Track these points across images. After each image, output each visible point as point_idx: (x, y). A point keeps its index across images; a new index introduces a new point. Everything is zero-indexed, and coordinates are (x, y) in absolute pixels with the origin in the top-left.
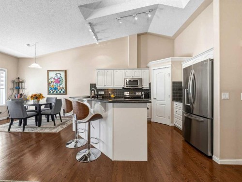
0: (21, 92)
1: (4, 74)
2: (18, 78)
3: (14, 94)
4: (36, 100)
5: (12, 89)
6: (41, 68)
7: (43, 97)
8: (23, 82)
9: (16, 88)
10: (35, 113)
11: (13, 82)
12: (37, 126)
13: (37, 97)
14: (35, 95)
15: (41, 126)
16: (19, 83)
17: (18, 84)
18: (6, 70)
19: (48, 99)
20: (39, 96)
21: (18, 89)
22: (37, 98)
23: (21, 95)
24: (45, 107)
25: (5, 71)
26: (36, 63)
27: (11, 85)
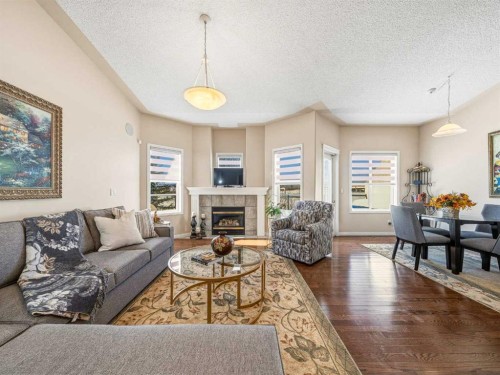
0: (424, 189)
1: (395, 160)
2: (419, 164)
3: (411, 194)
4: (450, 208)
5: (408, 185)
6: (464, 130)
7: (469, 203)
8: (427, 170)
9: (415, 182)
10: (446, 239)
11: (409, 172)
12: (450, 271)
13: (453, 202)
14: (446, 198)
15: (461, 275)
16: (419, 173)
17: (418, 176)
18: (398, 152)
19: (487, 210)
20: (458, 200)
21: (419, 183)
22: (451, 204)
23: (424, 196)
24: (479, 229)
25: (396, 154)
26: (450, 123)
27: (406, 178)
